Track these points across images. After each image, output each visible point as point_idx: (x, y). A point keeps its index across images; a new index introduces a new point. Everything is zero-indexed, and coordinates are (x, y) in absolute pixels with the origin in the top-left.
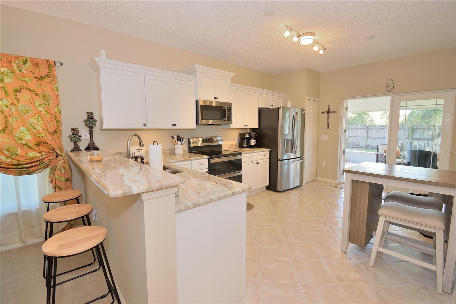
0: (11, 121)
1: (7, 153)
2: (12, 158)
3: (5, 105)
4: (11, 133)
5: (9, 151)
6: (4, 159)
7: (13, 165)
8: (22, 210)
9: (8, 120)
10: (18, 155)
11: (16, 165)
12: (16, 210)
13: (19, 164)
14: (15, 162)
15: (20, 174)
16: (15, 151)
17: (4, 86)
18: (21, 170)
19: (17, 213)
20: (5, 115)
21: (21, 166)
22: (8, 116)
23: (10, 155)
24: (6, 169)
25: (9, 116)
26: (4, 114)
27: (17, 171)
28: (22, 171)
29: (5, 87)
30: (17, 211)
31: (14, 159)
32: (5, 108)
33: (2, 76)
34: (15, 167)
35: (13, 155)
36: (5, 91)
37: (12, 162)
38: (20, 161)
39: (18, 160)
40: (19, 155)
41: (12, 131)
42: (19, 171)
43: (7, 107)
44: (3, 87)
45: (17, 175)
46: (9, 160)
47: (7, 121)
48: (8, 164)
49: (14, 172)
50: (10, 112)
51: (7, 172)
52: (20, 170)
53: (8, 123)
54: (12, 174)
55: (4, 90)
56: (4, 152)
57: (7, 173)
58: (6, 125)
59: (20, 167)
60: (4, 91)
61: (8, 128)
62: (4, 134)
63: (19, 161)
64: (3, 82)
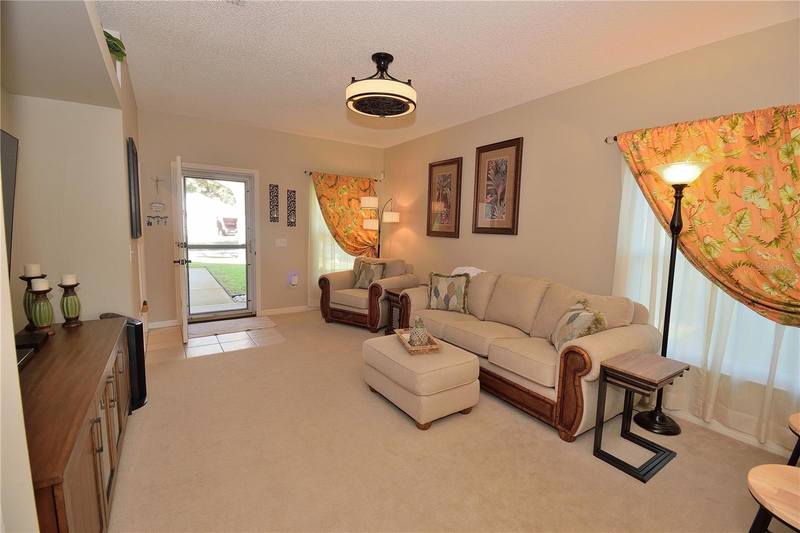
0: (794, 225)
1: (775, 280)
2: (780, 290)
3: (788, 197)
4: (788, 246)
5: (777, 277)
6: (768, 290)
7: (779, 303)
8: (776, 386)
9: (788, 224)
10: (792, 288)
11: (785, 304)
12: (764, 382)
13: (789, 305)
14: (785, 299)
15: (788, 323)
16: (787, 280)
17: (792, 162)
18: (790, 315)
19: (765, 387)
20: (785, 214)
21: (793, 309)
22: (789, 216)
23: (778, 285)
24: (765, 308)
25: (792, 216)
26: (783, 213)
27: (782, 314)
28: (792, 318)
29: (794, 164)
30: (765, 384)
31: (783, 293)
32: (786, 202)
33: (792, 145)
34: (781, 307)
35: (784, 285)
36: (793, 172)
37: (779, 297)
38: (795, 299)
39: (790, 297)
40: (794, 287)
41: (790, 243)
42: (787, 317)
43: (791, 199)
44: (791, 165)
45: (782, 322)
46: (774, 294)
47: (785, 225)
48: (771, 301)
49: (778, 316)
50: (794, 209)
51: (766, 314)
52: (788, 315)
53: (787, 229)
54: (773, 318)
55: (792, 169)
56: (770, 277)
57: (764, 315)
58: (782, 232)
59: (789, 310)
60: (790, 173)
61: (784, 237)
62: (777, 246)
63: (793, 298)
64: (792, 156)
